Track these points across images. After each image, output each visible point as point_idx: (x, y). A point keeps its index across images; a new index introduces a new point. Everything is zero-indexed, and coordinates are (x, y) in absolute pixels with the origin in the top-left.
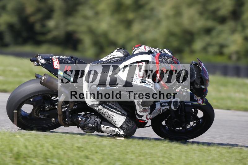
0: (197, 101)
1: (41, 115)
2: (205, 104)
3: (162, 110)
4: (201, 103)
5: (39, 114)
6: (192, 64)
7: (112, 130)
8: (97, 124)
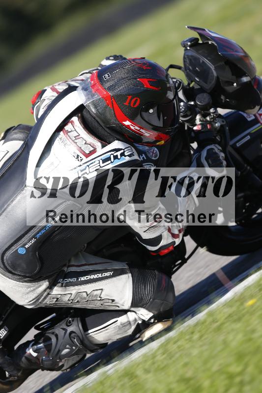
0: (256, 121)
6: (186, 47)
7: (121, 326)
8: (79, 337)
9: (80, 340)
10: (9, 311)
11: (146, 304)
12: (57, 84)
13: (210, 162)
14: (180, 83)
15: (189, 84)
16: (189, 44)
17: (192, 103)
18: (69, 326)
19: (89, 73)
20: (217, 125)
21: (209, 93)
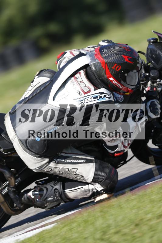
6: (150, 43)
7: (84, 191)
8: (59, 193)
9: (60, 194)
10: (23, 170)
11: (101, 182)
12: (73, 50)
13: (151, 109)
15: (147, 64)
16: (152, 41)
17: (148, 74)
18: (55, 185)
19: (93, 47)
20: (159, 89)
21: (158, 71)
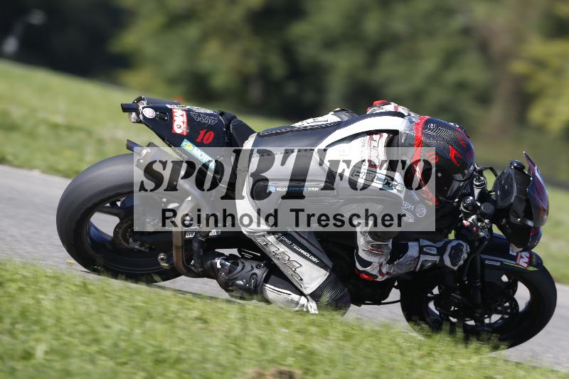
0: (514, 258)
1: (135, 241)
2: (536, 269)
3: (420, 263)
4: (525, 265)
5: (131, 240)
6: (511, 165)
7: (290, 300)
8: (257, 281)
9: (256, 284)
13: (453, 252)
14: (484, 184)
15: (491, 192)
16: (516, 165)
17: (479, 204)
18: (257, 268)
20: (481, 233)
21: (496, 209)
